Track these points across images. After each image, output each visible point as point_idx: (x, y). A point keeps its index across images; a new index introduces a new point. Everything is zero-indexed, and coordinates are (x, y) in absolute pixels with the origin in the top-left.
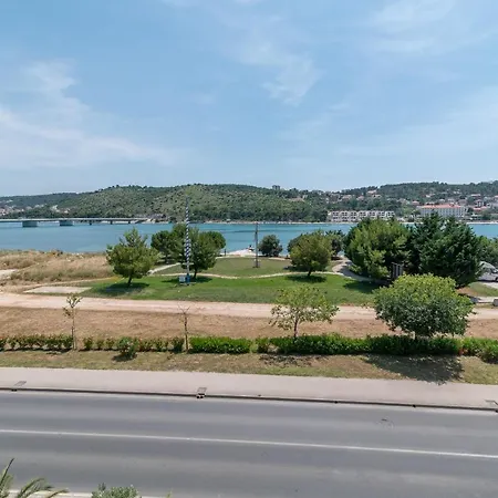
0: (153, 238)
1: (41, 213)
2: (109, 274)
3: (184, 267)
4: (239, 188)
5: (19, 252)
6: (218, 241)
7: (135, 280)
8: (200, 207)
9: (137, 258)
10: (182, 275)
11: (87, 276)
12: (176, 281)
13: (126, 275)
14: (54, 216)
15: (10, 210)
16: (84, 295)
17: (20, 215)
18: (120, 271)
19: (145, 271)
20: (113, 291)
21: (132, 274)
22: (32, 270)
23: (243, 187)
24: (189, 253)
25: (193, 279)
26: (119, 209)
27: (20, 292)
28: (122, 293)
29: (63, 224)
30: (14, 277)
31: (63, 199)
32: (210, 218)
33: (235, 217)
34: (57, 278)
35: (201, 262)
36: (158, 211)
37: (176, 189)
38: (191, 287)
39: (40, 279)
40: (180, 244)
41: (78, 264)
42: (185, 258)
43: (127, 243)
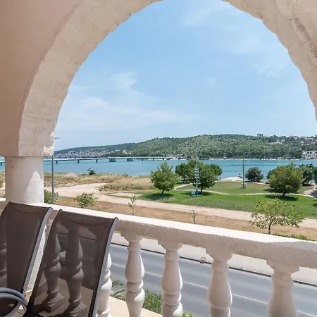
0: (177, 168)
1: (118, 154)
2: (152, 188)
3: (195, 185)
4: (232, 136)
5: (108, 174)
6: (217, 171)
7: (165, 192)
8: (206, 150)
9: (167, 179)
10: (193, 190)
11: (140, 188)
12: (189, 194)
13: (161, 189)
14: (125, 156)
15: (104, 153)
16: (139, 198)
17: (108, 155)
18: (158, 186)
19: (172, 187)
20: (154, 197)
21: (164, 188)
22: (114, 184)
23: (235, 136)
24: (197, 177)
25: (200, 193)
26: (158, 152)
27: (109, 195)
28: (158, 199)
29: (128, 160)
30: (106, 187)
31: (129, 146)
32: (212, 156)
33: (229, 156)
34: (125, 188)
35: (205, 183)
36: (180, 152)
37: (191, 138)
38: (198, 198)
39: (117, 188)
40: (192, 171)
41: (136, 182)
42: (195, 180)
43: (161, 170)
